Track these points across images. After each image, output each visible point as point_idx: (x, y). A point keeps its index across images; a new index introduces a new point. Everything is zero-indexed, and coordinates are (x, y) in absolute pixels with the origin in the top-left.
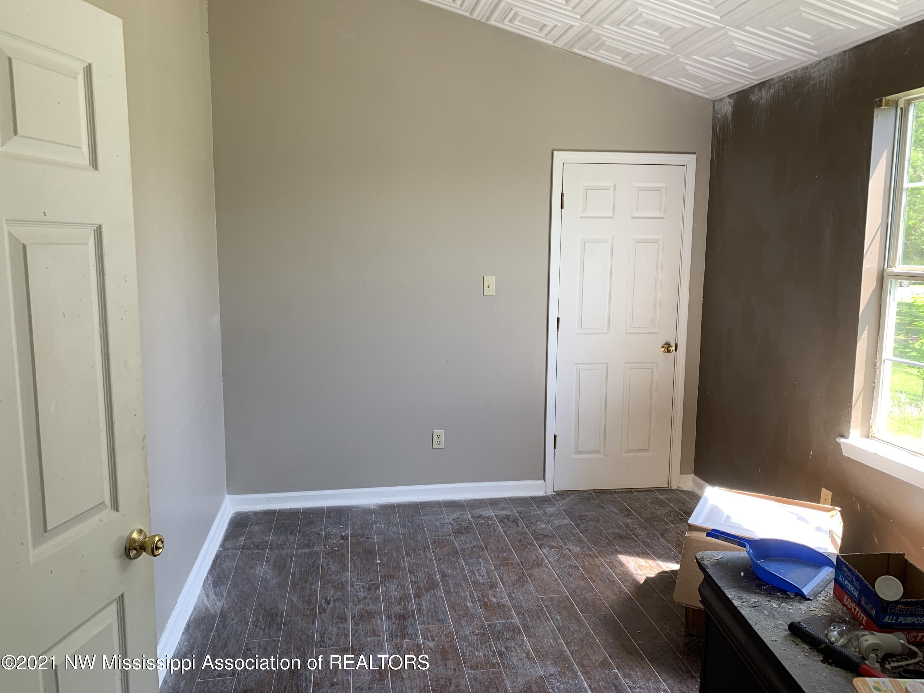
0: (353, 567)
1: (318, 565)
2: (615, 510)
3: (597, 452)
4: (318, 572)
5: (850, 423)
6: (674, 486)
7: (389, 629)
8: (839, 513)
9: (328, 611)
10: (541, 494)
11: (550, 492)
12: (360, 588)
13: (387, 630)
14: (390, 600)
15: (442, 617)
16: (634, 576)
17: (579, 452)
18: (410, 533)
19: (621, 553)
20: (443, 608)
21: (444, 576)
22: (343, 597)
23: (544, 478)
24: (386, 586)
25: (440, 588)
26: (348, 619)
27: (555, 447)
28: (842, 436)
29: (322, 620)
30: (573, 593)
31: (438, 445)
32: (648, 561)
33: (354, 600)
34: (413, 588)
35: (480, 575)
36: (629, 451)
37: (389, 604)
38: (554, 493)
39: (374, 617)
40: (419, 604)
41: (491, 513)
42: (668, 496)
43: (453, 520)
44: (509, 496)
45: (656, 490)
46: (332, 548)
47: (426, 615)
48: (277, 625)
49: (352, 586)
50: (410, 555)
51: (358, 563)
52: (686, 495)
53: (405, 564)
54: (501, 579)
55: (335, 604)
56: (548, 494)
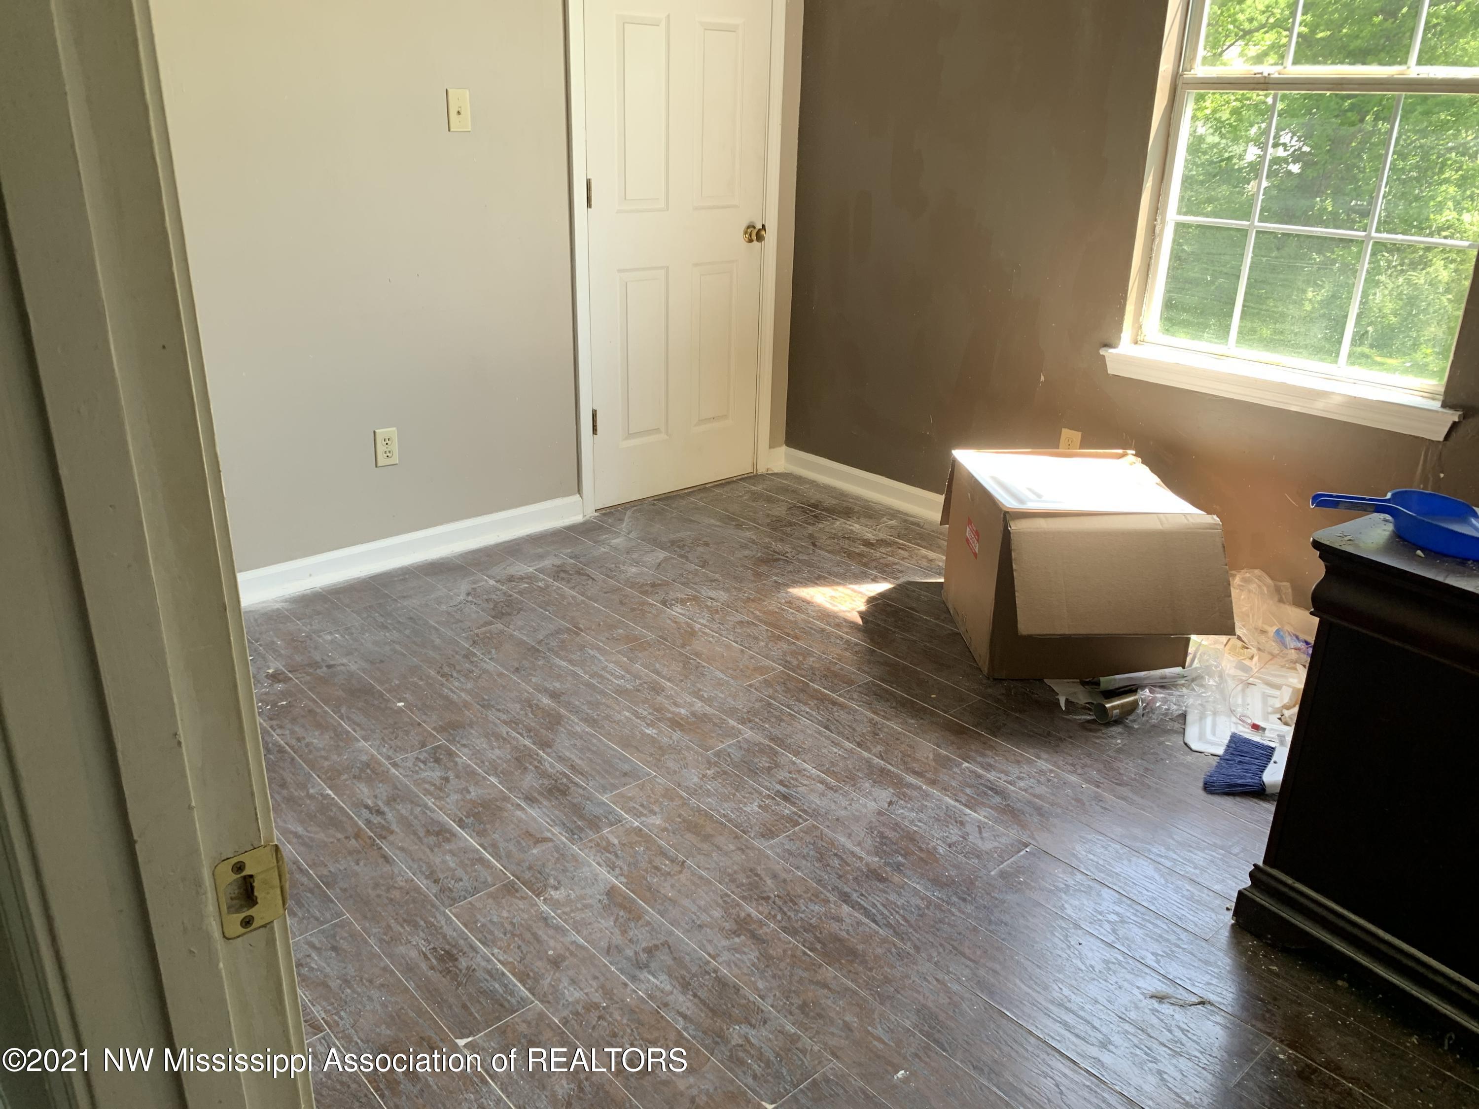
0: (357, 729)
1: (276, 744)
2: (712, 521)
3: (658, 431)
4: (293, 759)
5: (1122, 324)
6: (761, 470)
7: (554, 821)
8: (1134, 459)
9: (394, 827)
10: (578, 519)
11: (590, 513)
12: (415, 765)
13: (551, 823)
14: (500, 769)
15: (626, 767)
16: (841, 614)
17: (630, 436)
18: (408, 637)
19: (788, 586)
20: (612, 752)
21: (554, 695)
22: (397, 791)
23: (579, 491)
24: (464, 746)
25: (569, 719)
26: (454, 830)
27: (595, 430)
28: (1107, 345)
29: (402, 849)
30: (786, 664)
31: (388, 459)
32: (835, 587)
33: (425, 789)
34: (521, 735)
35: (617, 677)
36: (702, 421)
37: (505, 776)
38: (597, 514)
39: (500, 809)
40: (561, 759)
41: (522, 568)
42: (765, 486)
43: (468, 594)
44: (528, 533)
45: (740, 480)
46: (274, 705)
47: (594, 773)
48: (311, 891)
49: (395, 765)
50: (452, 676)
51: (359, 718)
52: (786, 479)
53: (459, 697)
54: (658, 673)
55: (398, 811)
56: (588, 517)
